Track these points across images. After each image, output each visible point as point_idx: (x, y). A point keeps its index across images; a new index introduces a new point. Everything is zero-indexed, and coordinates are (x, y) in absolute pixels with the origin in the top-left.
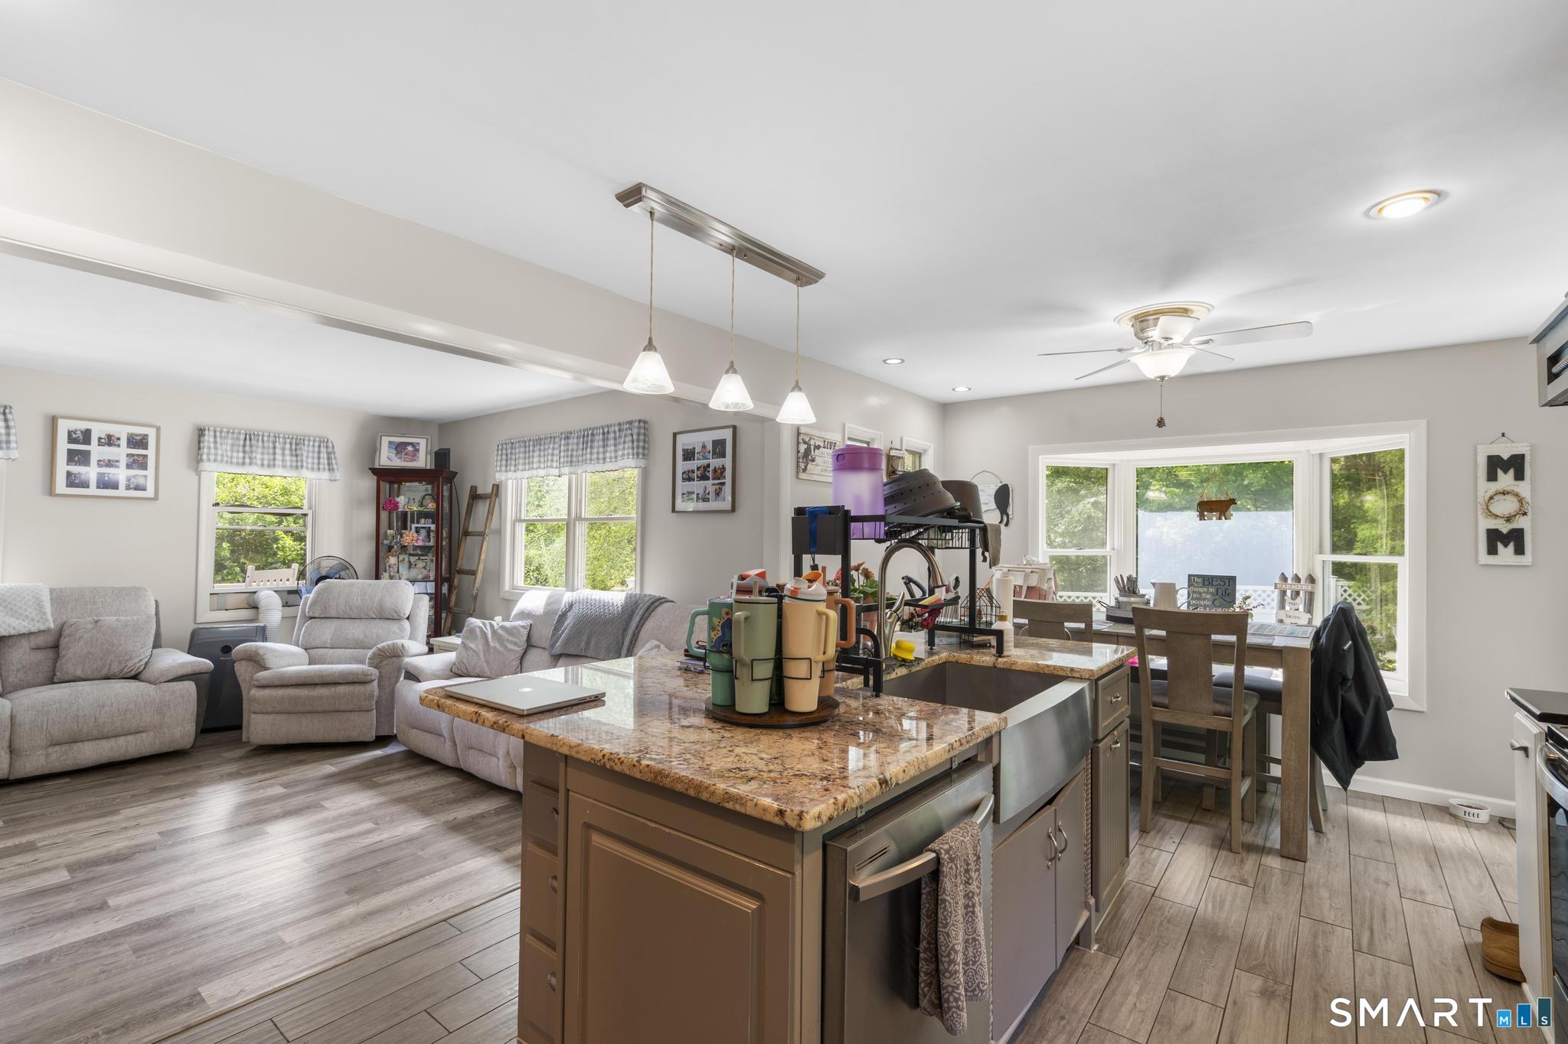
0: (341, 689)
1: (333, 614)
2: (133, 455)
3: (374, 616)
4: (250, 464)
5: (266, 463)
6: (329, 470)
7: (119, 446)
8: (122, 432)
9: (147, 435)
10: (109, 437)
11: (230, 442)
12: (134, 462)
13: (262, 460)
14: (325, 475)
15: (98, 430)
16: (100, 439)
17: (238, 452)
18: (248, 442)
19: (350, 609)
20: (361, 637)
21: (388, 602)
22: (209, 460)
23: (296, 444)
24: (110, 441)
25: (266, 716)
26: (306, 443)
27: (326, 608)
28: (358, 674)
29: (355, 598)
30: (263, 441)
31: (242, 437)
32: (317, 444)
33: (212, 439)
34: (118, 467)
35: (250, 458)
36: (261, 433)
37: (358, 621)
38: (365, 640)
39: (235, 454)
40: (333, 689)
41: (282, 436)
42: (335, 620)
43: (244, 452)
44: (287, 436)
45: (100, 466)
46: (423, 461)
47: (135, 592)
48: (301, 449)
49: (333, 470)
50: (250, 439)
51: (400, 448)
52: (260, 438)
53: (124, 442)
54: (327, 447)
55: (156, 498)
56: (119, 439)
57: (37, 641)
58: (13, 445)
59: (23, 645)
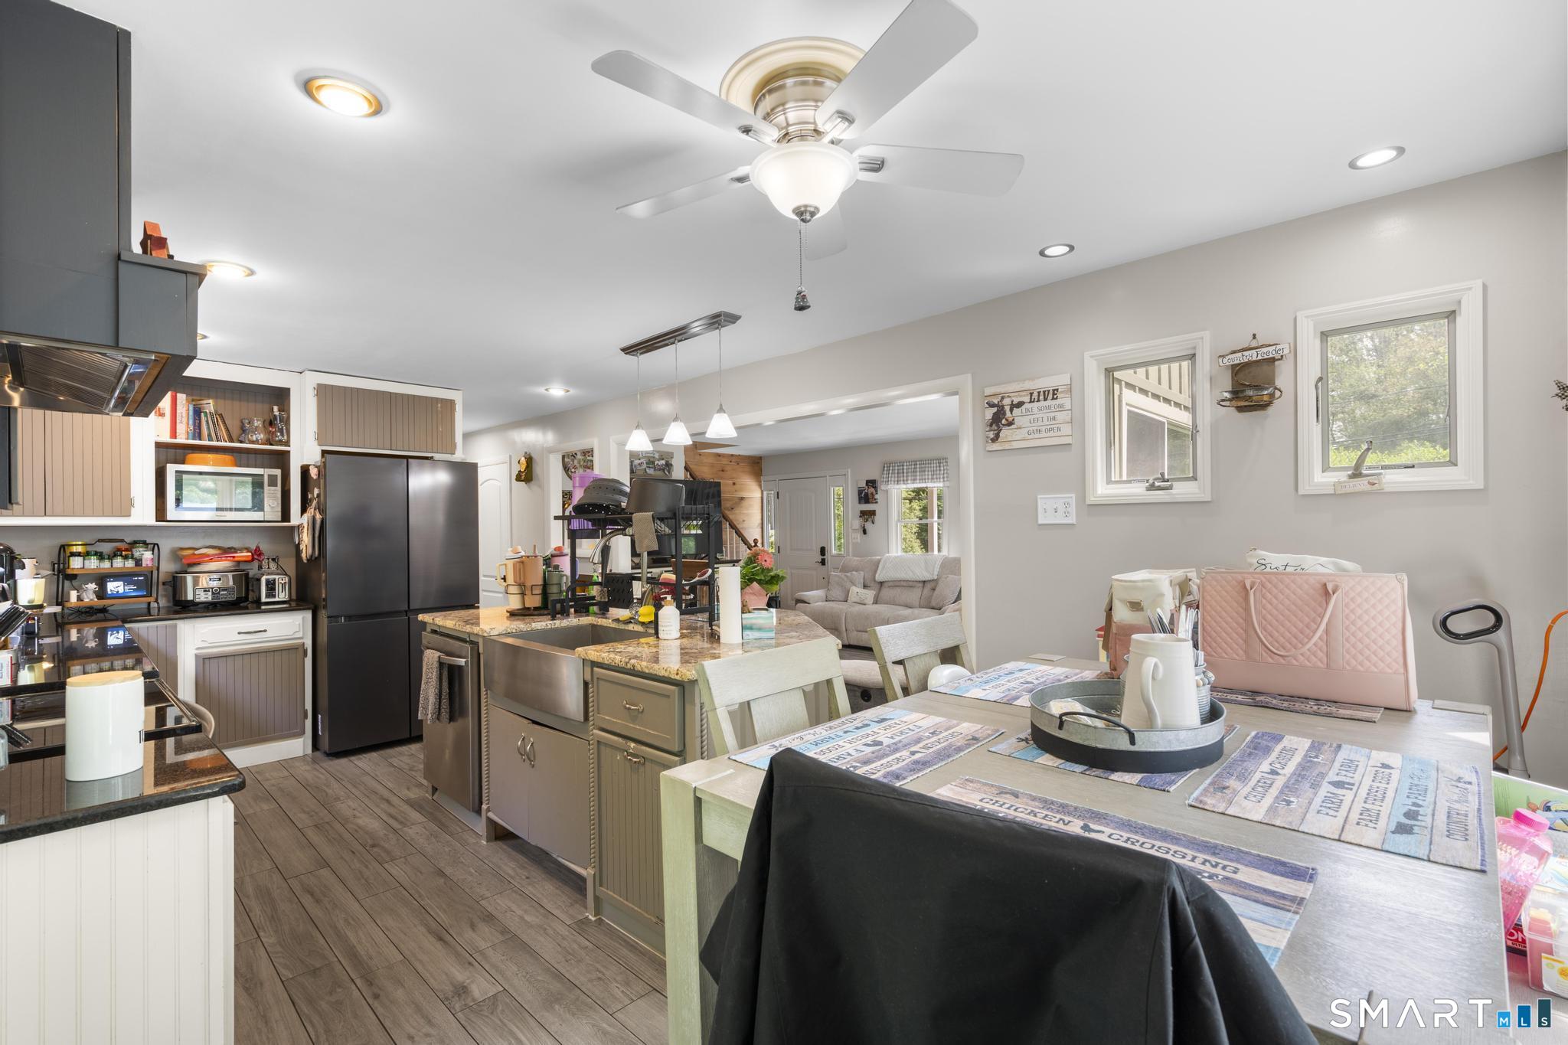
57: (932, 585)
58: (945, 479)
59: (928, 586)
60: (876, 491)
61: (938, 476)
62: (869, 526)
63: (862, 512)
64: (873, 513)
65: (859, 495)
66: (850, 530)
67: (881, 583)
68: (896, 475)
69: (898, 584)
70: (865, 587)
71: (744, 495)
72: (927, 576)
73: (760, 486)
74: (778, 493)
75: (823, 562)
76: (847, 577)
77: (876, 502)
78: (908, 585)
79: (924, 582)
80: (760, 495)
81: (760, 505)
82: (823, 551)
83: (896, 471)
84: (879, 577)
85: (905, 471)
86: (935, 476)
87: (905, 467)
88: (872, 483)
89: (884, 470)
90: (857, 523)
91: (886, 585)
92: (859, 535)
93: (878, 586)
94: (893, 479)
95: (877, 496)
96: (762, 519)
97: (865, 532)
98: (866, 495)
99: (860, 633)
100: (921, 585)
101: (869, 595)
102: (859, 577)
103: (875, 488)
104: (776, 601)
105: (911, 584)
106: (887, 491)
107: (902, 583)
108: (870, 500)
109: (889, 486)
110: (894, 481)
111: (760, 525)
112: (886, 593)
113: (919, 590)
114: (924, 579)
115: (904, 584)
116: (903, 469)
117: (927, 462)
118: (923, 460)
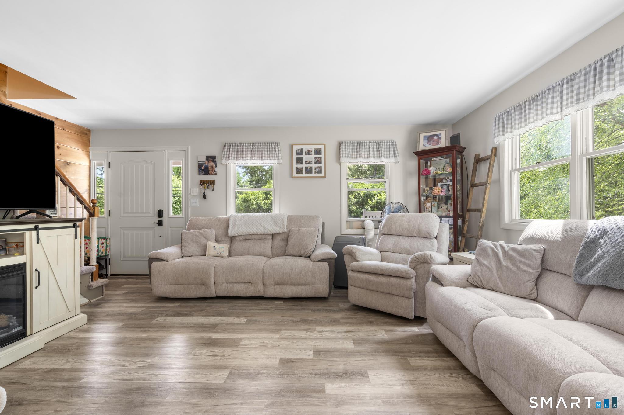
0: (393, 280)
1: (394, 233)
2: (317, 158)
3: (416, 236)
4: (359, 157)
5: (366, 156)
6: (394, 157)
7: (312, 154)
8: (312, 148)
9: (321, 149)
10: (309, 151)
11: (351, 147)
12: (317, 161)
13: (365, 155)
14: (393, 160)
15: (305, 148)
16: (306, 152)
17: (355, 152)
18: (358, 147)
19: (403, 230)
20: (408, 247)
21: (423, 227)
22: (343, 157)
23: (379, 145)
24: (309, 153)
25: (356, 288)
26: (383, 144)
27: (390, 229)
28: (402, 272)
30: (364, 145)
31: (356, 144)
32: (388, 144)
33: (344, 147)
34: (312, 164)
35: (359, 154)
36: (363, 142)
37: (407, 238)
38: (411, 250)
39: (353, 153)
40: (388, 279)
41: (372, 142)
42: (395, 236)
43: (357, 152)
44: (374, 142)
45: (306, 164)
46: (444, 143)
47: (314, 218)
48: (381, 147)
49: (396, 156)
50: (359, 145)
51: (429, 139)
53: (313, 153)
54: (393, 145)
55: (325, 177)
56: (312, 151)
57: (283, 237)
58: (280, 158)
59: (278, 238)
60: (216, 165)
61: (273, 155)
62: (208, 192)
63: (201, 181)
64: (212, 182)
65: (199, 168)
66: (189, 196)
67: (232, 238)
68: (236, 153)
69: (247, 238)
70: (217, 241)
71: (69, 160)
72: (277, 230)
73: (88, 156)
74: (109, 163)
75: (160, 223)
76: (200, 233)
77: (216, 174)
78: (259, 238)
79: (273, 235)
80: (87, 164)
81: (88, 173)
82: (160, 213)
83: (236, 150)
84: (231, 233)
85: (244, 150)
86: (271, 155)
87: (244, 147)
88: (212, 159)
89: (224, 148)
90: (196, 190)
91: (238, 239)
92: (198, 201)
93: (228, 240)
94: (233, 156)
95: (216, 169)
96: (90, 186)
97: (205, 197)
98: (207, 168)
99: (231, 285)
100: (270, 237)
101: (224, 248)
102: (212, 233)
103: (215, 162)
104: (106, 260)
105: (260, 236)
106: (226, 165)
107: (253, 237)
108: (210, 172)
109: (229, 161)
110: (234, 157)
111: (88, 192)
112: (238, 246)
113: (270, 241)
114: (273, 233)
115: (255, 237)
116: (242, 149)
117: (264, 144)
118: (260, 143)
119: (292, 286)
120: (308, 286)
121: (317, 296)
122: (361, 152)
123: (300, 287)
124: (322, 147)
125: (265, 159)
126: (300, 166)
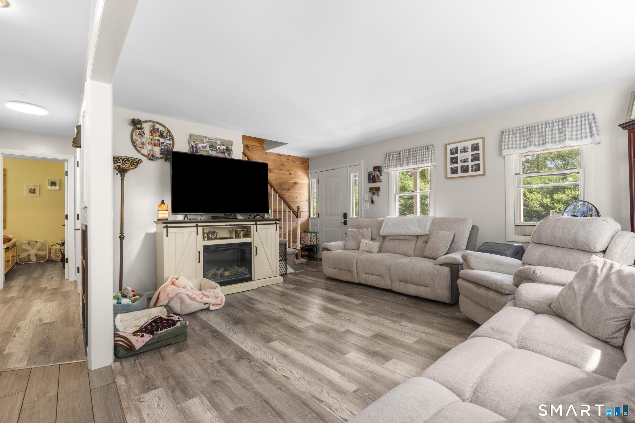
1: (545, 242)
2: (473, 155)
3: (572, 247)
4: (530, 145)
5: (541, 142)
6: (591, 136)
7: (468, 151)
8: (468, 144)
9: (479, 143)
10: (464, 148)
11: (518, 135)
12: (474, 158)
13: (539, 141)
14: (589, 140)
15: (460, 146)
16: (461, 150)
17: (524, 140)
18: (528, 132)
19: (554, 239)
21: (581, 236)
22: (505, 148)
23: (562, 124)
24: (465, 150)
25: (464, 298)
26: (570, 121)
27: (539, 236)
29: (558, 230)
30: (538, 129)
31: (525, 130)
32: (579, 120)
33: (507, 137)
34: (468, 162)
35: (530, 142)
36: (536, 125)
37: (560, 249)
39: (522, 142)
41: (550, 122)
42: (546, 246)
43: (527, 139)
44: (554, 121)
45: (461, 162)
48: (565, 127)
49: (593, 135)
50: (530, 130)
52: (537, 128)
53: (470, 149)
54: (588, 119)
55: (484, 175)
56: (468, 148)
57: (425, 239)
58: (433, 160)
59: (421, 240)
60: (381, 174)
61: (427, 159)
62: (375, 198)
63: (370, 188)
64: (378, 189)
65: (369, 178)
66: (363, 201)
67: (384, 237)
68: (395, 161)
69: (396, 238)
70: (372, 239)
71: (297, 181)
72: (420, 232)
73: (308, 176)
74: (318, 180)
75: (345, 223)
76: (359, 232)
77: (381, 181)
78: (405, 238)
79: (417, 236)
80: (308, 182)
81: (308, 188)
82: (345, 216)
83: (395, 158)
84: (383, 232)
85: (401, 157)
86: (424, 159)
87: (401, 155)
88: (378, 169)
89: (386, 159)
90: (367, 196)
91: (387, 238)
92: (368, 204)
93: (382, 239)
94: (392, 164)
95: (381, 177)
96: (309, 197)
97: (372, 202)
98: (374, 177)
99: (368, 275)
100: (415, 238)
101: (375, 245)
102: (368, 232)
103: (380, 171)
104: (317, 247)
105: (406, 237)
106: (388, 173)
107: (400, 237)
108: (376, 180)
109: (390, 169)
110: (394, 165)
111: (308, 201)
112: (388, 244)
113: (414, 243)
114: (418, 234)
115: (402, 238)
116: (400, 156)
117: (418, 149)
118: (415, 149)
119: (414, 285)
120: (428, 288)
121: (436, 299)
122: (531, 139)
123: (421, 288)
124: (480, 141)
125: (419, 164)
126: (454, 166)
